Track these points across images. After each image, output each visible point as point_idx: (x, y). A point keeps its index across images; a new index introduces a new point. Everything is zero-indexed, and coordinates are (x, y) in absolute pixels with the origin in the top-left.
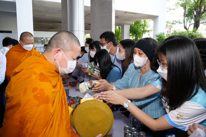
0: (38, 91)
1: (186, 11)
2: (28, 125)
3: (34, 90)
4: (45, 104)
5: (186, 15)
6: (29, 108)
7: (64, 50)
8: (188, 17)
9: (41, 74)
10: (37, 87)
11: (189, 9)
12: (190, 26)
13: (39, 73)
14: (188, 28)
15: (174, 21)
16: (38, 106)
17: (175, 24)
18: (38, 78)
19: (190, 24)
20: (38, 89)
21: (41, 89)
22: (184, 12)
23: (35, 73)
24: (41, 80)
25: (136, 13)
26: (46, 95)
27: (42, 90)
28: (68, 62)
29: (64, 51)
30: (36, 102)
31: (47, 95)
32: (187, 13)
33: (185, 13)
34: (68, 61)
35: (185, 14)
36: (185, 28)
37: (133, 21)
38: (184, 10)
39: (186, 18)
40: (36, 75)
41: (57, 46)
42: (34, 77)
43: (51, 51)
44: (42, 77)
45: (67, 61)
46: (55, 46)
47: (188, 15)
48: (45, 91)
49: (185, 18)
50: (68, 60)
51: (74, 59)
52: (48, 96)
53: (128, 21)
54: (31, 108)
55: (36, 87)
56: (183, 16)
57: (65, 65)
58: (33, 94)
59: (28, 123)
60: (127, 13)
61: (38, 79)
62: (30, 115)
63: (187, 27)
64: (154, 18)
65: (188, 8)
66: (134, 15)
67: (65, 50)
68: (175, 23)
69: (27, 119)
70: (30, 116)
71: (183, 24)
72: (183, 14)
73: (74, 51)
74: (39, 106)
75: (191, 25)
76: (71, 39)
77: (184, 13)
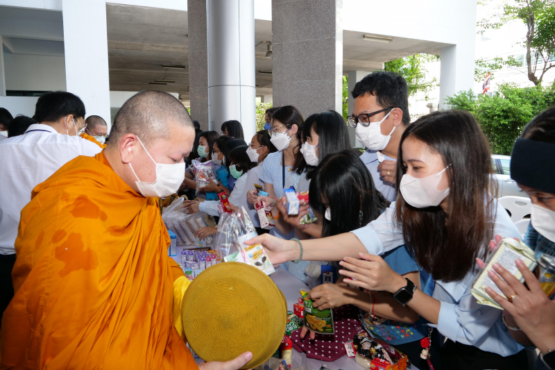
0: (65, 239)
1: (535, 31)
2: (44, 317)
3: (58, 235)
4: (81, 271)
5: (535, 40)
6: (44, 279)
7: (144, 137)
8: (539, 45)
9: (82, 199)
10: (63, 230)
11: (541, 25)
12: (544, 72)
13: (77, 197)
14: (538, 78)
15: (496, 59)
16: (65, 273)
17: (501, 67)
18: (71, 208)
19: (547, 67)
20: (65, 234)
21: (72, 234)
22: (529, 33)
23: (66, 197)
24: (77, 212)
25: (393, 37)
26: (85, 249)
27: (76, 237)
28: (157, 167)
29: (143, 140)
30: (61, 265)
31: (88, 248)
32: (536, 36)
33: (532, 37)
34: (158, 165)
35: (530, 38)
36: (532, 77)
37: (383, 61)
38: (529, 27)
39: (533, 50)
40: (67, 200)
41: (128, 128)
42: (62, 205)
43: (116, 141)
44: (82, 205)
45: (153, 167)
46: (123, 129)
47: (539, 41)
48: (84, 240)
49: (531, 49)
50: (157, 162)
51: (175, 161)
52: (89, 251)
53: (367, 60)
54: (48, 278)
55: (62, 228)
56: (525, 44)
57: (150, 174)
58: (53, 246)
59: (44, 313)
60: (367, 37)
61: (71, 212)
62: (47, 294)
63: (536, 75)
64: (442, 51)
65: (539, 21)
66: (387, 42)
67: (146, 138)
68: (502, 64)
69: (41, 302)
70: (46, 297)
71: (525, 68)
72: (526, 39)
73: (169, 138)
74: (67, 273)
75: (547, 69)
76: (161, 110)
77: (528, 36)
